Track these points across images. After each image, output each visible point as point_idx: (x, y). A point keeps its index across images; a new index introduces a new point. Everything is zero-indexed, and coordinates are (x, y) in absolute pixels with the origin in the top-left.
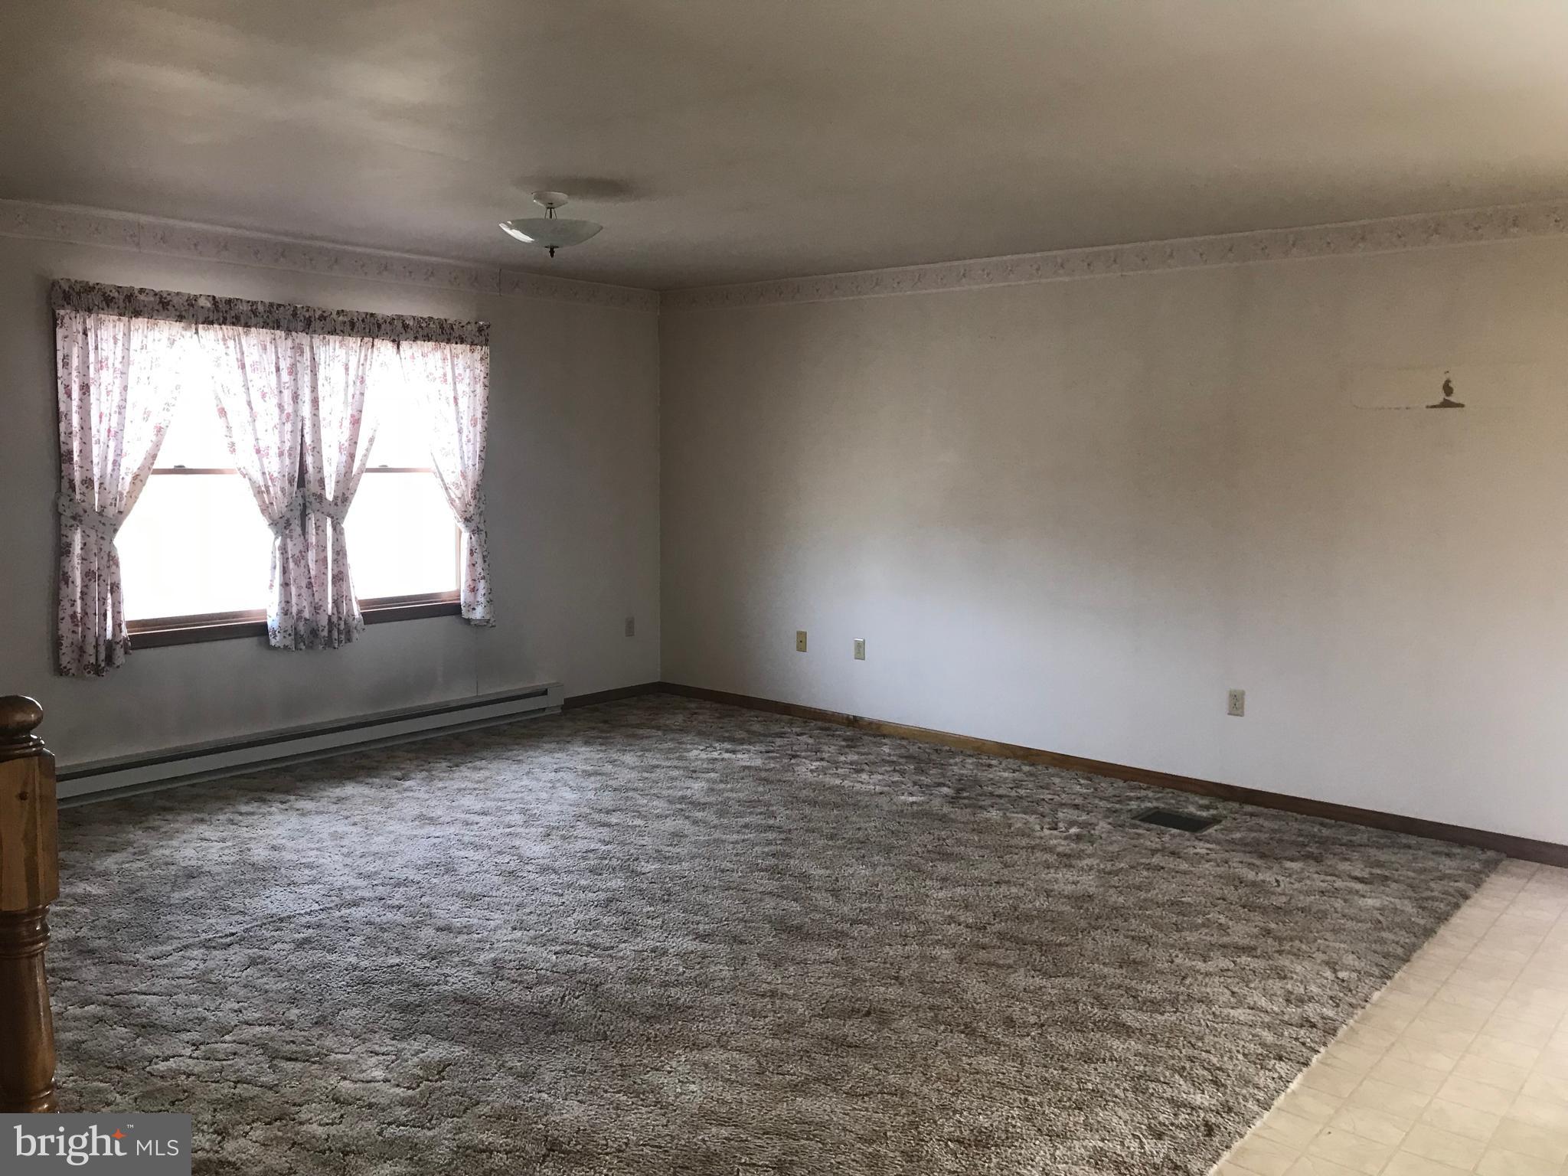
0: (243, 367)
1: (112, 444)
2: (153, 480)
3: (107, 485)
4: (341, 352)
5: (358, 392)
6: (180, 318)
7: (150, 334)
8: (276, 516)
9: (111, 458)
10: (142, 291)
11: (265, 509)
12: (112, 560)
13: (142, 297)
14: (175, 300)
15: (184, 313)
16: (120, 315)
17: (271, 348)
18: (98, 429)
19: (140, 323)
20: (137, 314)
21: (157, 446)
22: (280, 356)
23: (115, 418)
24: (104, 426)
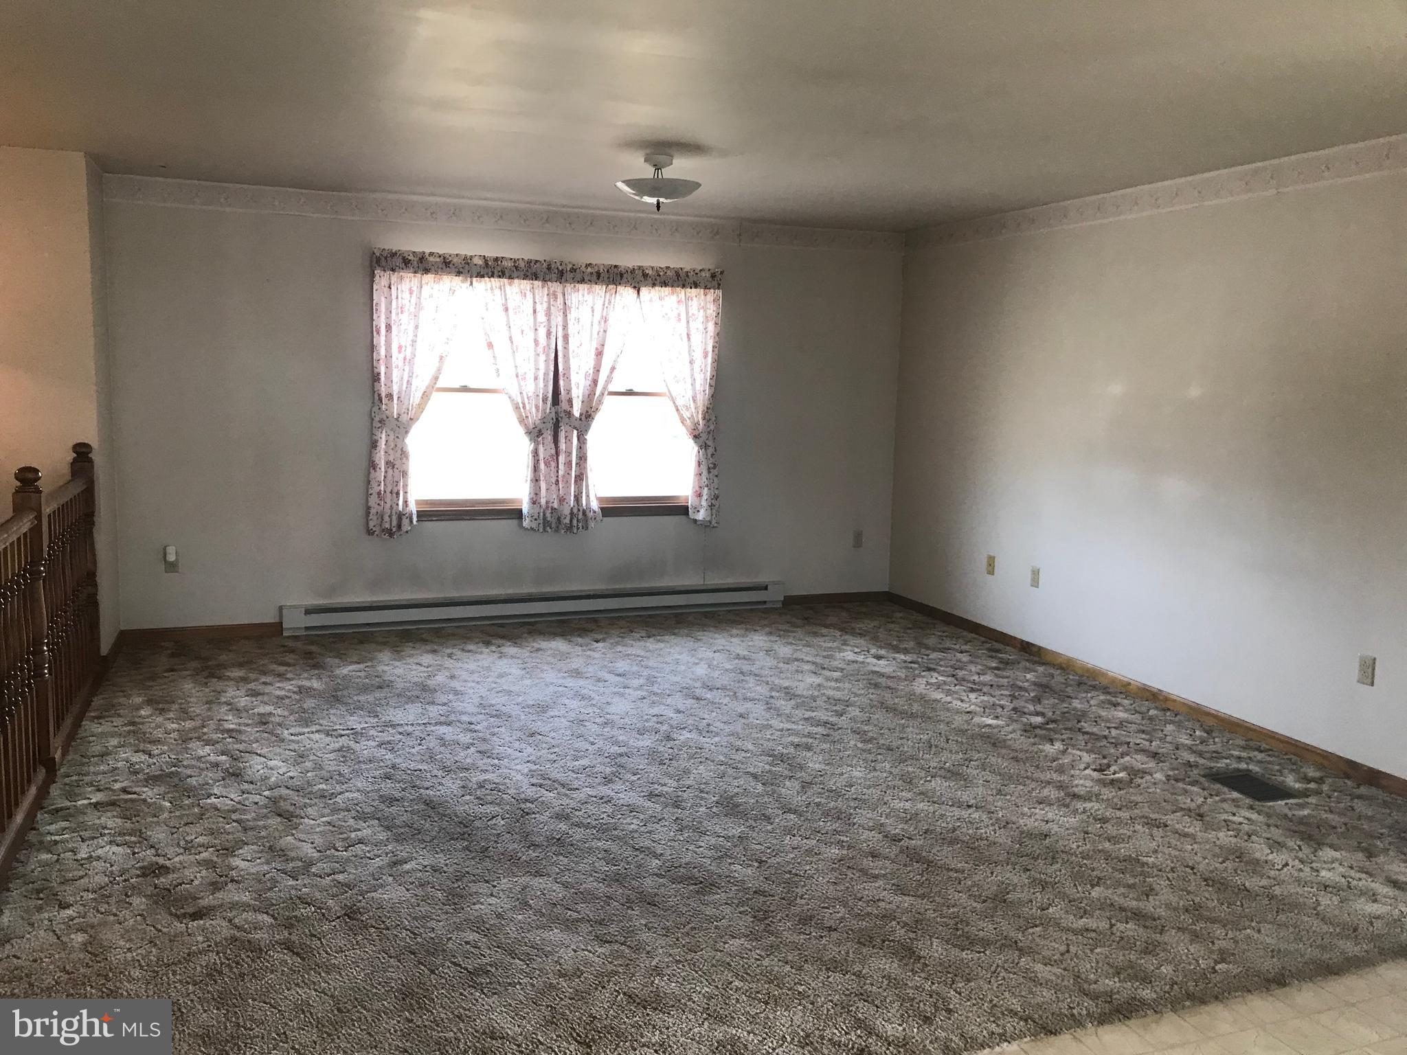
0: (507, 310)
1: (407, 368)
2: (436, 397)
3: (402, 399)
4: (589, 298)
5: (602, 330)
6: (459, 273)
7: (436, 286)
8: (531, 426)
9: (406, 379)
10: (431, 254)
11: (522, 420)
12: (404, 454)
13: (431, 259)
14: (455, 260)
15: (461, 270)
16: (415, 272)
17: (529, 295)
18: (397, 358)
19: (429, 278)
20: (427, 271)
21: (439, 370)
22: (537, 301)
23: (409, 349)
24: (402, 356)
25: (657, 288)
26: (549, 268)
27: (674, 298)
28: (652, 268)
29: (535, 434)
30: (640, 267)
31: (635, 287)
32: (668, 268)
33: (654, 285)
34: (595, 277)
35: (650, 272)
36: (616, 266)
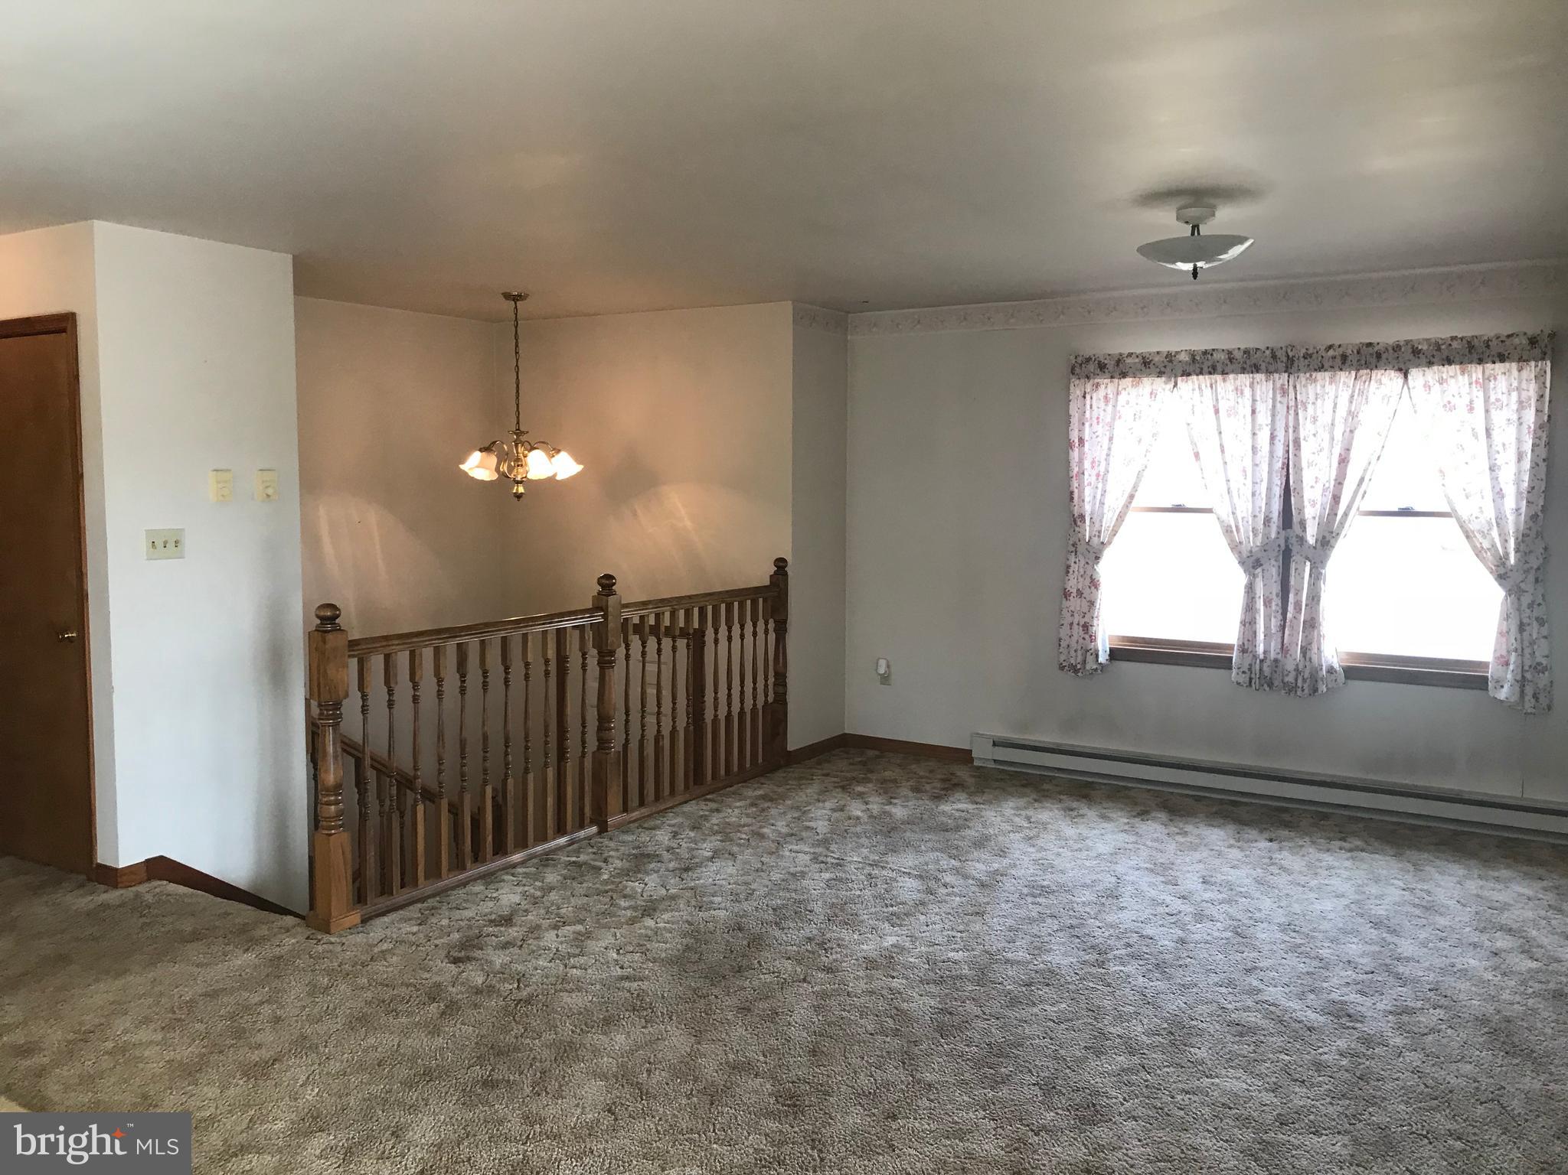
0: (1217, 412)
1: (1100, 486)
3: (1093, 520)
4: (1330, 389)
5: (1348, 430)
6: (1160, 374)
7: (1134, 391)
8: (1245, 554)
9: (1098, 497)
10: (1130, 355)
12: (1094, 584)
13: (1129, 361)
14: (1156, 359)
15: (1163, 369)
16: (1112, 377)
17: (1247, 392)
18: (1089, 477)
19: (1127, 381)
20: (1124, 375)
22: (1258, 398)
23: (1103, 463)
24: (1094, 473)
25: (1435, 368)
26: (1274, 356)
27: (1464, 380)
28: (1427, 340)
29: (1252, 563)
30: (1407, 342)
31: (1400, 370)
32: (1453, 338)
33: (1430, 364)
34: (1338, 361)
35: (1424, 347)
36: (1370, 345)
